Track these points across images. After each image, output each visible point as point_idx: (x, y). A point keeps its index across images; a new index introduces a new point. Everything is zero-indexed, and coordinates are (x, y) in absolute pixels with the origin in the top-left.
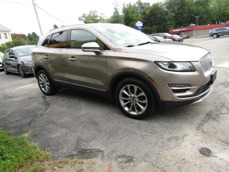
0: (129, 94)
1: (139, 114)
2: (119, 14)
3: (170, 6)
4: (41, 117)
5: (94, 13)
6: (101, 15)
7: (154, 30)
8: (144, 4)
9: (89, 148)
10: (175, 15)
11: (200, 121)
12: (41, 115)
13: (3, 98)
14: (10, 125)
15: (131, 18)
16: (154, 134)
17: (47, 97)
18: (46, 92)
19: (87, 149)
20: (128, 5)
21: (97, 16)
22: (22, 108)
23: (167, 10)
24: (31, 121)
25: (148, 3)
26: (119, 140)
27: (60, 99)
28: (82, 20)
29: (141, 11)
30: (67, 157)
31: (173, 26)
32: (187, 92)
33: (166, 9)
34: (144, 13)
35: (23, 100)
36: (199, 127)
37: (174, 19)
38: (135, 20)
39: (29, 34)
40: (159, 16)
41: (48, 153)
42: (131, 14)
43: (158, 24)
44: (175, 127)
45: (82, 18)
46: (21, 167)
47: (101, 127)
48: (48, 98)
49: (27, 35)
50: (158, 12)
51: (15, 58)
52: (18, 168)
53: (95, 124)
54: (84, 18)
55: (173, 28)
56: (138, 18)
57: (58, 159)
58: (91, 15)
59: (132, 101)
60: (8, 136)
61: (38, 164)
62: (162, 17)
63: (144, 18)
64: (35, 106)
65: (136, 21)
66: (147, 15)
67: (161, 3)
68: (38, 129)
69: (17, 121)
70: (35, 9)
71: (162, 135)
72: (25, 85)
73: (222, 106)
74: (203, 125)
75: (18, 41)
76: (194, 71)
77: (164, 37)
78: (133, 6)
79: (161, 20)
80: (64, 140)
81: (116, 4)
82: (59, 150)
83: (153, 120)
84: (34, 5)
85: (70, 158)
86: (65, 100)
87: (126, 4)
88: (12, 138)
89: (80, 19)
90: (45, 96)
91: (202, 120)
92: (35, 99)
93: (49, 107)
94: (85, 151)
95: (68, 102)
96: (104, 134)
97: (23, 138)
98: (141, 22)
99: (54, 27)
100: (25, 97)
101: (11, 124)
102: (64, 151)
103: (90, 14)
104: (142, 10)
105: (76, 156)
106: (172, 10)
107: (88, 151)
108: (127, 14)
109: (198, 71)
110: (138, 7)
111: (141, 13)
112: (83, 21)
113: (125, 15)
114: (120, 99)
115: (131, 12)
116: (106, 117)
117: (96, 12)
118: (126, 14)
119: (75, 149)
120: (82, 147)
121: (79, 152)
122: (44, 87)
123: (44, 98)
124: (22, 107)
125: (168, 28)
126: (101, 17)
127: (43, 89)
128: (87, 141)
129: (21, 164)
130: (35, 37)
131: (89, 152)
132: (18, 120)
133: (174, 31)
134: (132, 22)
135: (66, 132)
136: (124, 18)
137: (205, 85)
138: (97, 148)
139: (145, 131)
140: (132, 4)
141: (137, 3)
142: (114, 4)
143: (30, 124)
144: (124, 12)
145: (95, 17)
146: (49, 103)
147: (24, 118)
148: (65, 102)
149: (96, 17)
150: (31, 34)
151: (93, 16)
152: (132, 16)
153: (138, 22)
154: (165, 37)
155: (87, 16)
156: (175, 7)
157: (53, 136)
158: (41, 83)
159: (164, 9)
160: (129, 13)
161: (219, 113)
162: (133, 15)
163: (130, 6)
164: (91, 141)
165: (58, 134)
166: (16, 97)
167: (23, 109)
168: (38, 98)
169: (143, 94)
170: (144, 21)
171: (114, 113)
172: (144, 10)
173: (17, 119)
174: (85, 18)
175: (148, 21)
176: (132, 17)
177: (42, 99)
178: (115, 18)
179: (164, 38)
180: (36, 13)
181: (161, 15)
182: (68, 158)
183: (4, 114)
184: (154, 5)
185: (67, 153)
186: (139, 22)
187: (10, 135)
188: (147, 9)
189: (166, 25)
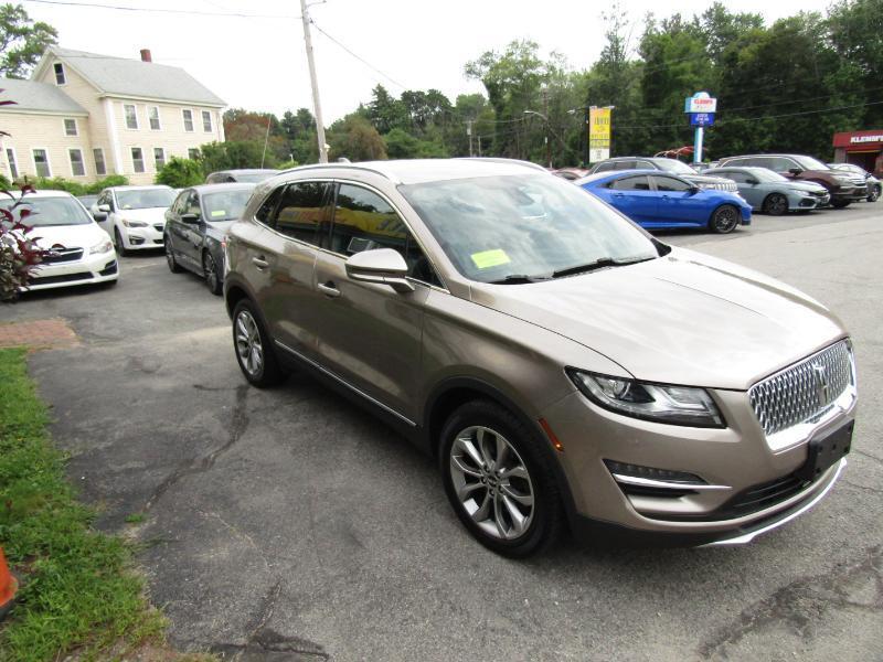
0: (483, 459)
1: (505, 539)
2: (626, 60)
3: (851, 31)
4: (201, 471)
5: (525, 52)
6: (553, 59)
7: (766, 130)
8: (737, 20)
9: (289, 634)
10: (873, 74)
11: (734, 616)
12: (207, 463)
13: (125, 370)
14: (102, 485)
15: (671, 75)
16: (529, 632)
17: (253, 391)
18: (251, 372)
19: (284, 634)
20: (670, 20)
21: (537, 64)
22: (162, 425)
23: (835, 48)
24: (168, 480)
25: (757, 17)
26: (397, 628)
27: (289, 408)
28: (479, 74)
29: (721, 49)
30: (212, 651)
31: (855, 120)
32: (682, 499)
33: (834, 43)
34: (732, 59)
35: (176, 392)
36: (713, 646)
37: (863, 88)
38: (688, 87)
39: (288, 115)
40: (797, 71)
41: (163, 620)
42: (676, 60)
43: (789, 108)
44: (619, 622)
45: (478, 66)
46: (75, 647)
47: (366, 558)
48: (256, 397)
49: (280, 118)
50: (794, 54)
51: (199, 223)
52: (65, 650)
53: (353, 540)
54: (486, 69)
55: (854, 125)
56: (701, 79)
57: (182, 649)
58: (514, 57)
59: (490, 487)
60: (81, 525)
61: (123, 651)
62: (809, 79)
63: (728, 77)
64: (200, 423)
65: (693, 88)
66: (744, 67)
67: (814, 17)
68: (176, 519)
69: (129, 472)
70: (307, 36)
71: (556, 642)
72: (206, 326)
73: (865, 568)
74: (738, 637)
75: (244, 142)
76: (724, 425)
77: (791, 171)
78: (688, 27)
79: (804, 92)
80: (232, 581)
81: (619, 16)
82: (198, 618)
83: (553, 571)
84: (306, 24)
85: (220, 656)
86: (301, 418)
87: (659, 18)
88: (89, 534)
89: (470, 71)
90: (247, 388)
91: (743, 614)
92: (212, 395)
93: (242, 438)
94: (273, 641)
95: (305, 428)
96: (362, 588)
97: (119, 544)
98: (711, 95)
99: (376, 93)
100: (188, 377)
101: (107, 484)
102: (213, 625)
103: (512, 54)
104: (724, 44)
105: (241, 653)
106: (859, 50)
107: (282, 646)
108: (658, 60)
109: (736, 428)
110: (707, 32)
111: (717, 55)
112: (483, 77)
113: (650, 64)
114: (452, 469)
115: (676, 53)
116: (398, 522)
117: (535, 46)
118: (651, 58)
119: (249, 627)
120: (271, 626)
121: (255, 639)
122: (248, 355)
123: (241, 393)
124: (162, 421)
125: (832, 127)
126: (552, 68)
127: (245, 361)
128: (298, 603)
129: (77, 638)
130: (307, 126)
131: (286, 650)
132: (131, 469)
133: (853, 140)
134: (676, 93)
135: (249, 552)
136: (642, 75)
137: (777, 481)
138: (316, 640)
139: (506, 612)
140: (687, 19)
141: (708, 14)
142: (609, 17)
143: (159, 491)
144: (648, 52)
145: (527, 64)
146: (247, 421)
147: (149, 467)
148: (298, 425)
149: (532, 67)
150: (295, 114)
151: (521, 62)
152: (678, 68)
153: (697, 94)
154: (796, 174)
155: (498, 61)
156: (873, 38)
157: (206, 557)
158: (241, 341)
159: (821, 45)
160: (665, 56)
161: (837, 596)
162: (683, 65)
163: (674, 27)
164: (308, 607)
165: (224, 553)
166: (162, 375)
167: (164, 429)
168: (223, 389)
169: (521, 470)
170: (728, 91)
171: (434, 510)
172: (733, 45)
173: (131, 465)
174: (488, 68)
175: (745, 94)
176: (676, 74)
177: (232, 396)
178: (607, 75)
179: (792, 175)
180: (310, 50)
181: (804, 70)
182: (215, 655)
183: (102, 439)
184: (780, 26)
185: (217, 637)
186: (704, 96)
187: (87, 521)
188: (746, 42)
189: (823, 114)
